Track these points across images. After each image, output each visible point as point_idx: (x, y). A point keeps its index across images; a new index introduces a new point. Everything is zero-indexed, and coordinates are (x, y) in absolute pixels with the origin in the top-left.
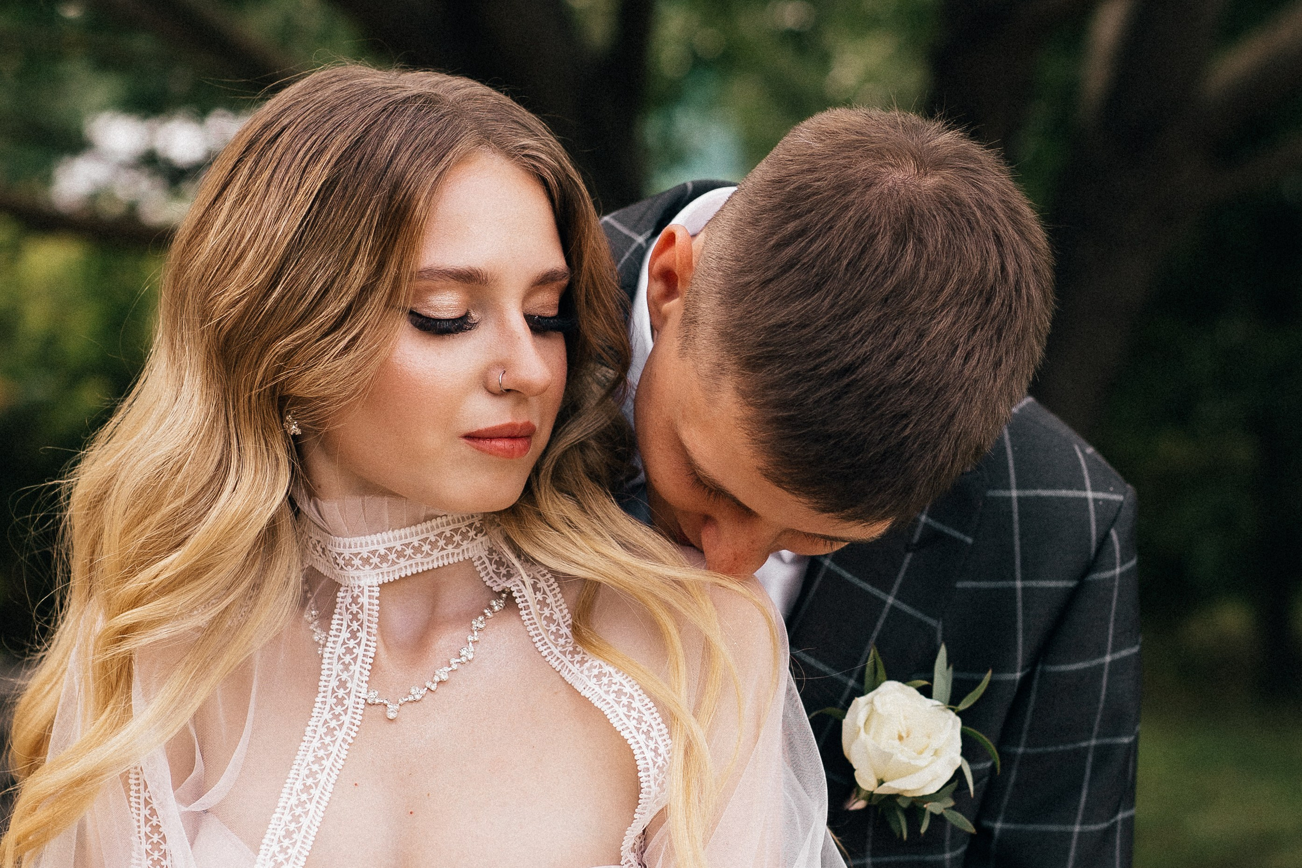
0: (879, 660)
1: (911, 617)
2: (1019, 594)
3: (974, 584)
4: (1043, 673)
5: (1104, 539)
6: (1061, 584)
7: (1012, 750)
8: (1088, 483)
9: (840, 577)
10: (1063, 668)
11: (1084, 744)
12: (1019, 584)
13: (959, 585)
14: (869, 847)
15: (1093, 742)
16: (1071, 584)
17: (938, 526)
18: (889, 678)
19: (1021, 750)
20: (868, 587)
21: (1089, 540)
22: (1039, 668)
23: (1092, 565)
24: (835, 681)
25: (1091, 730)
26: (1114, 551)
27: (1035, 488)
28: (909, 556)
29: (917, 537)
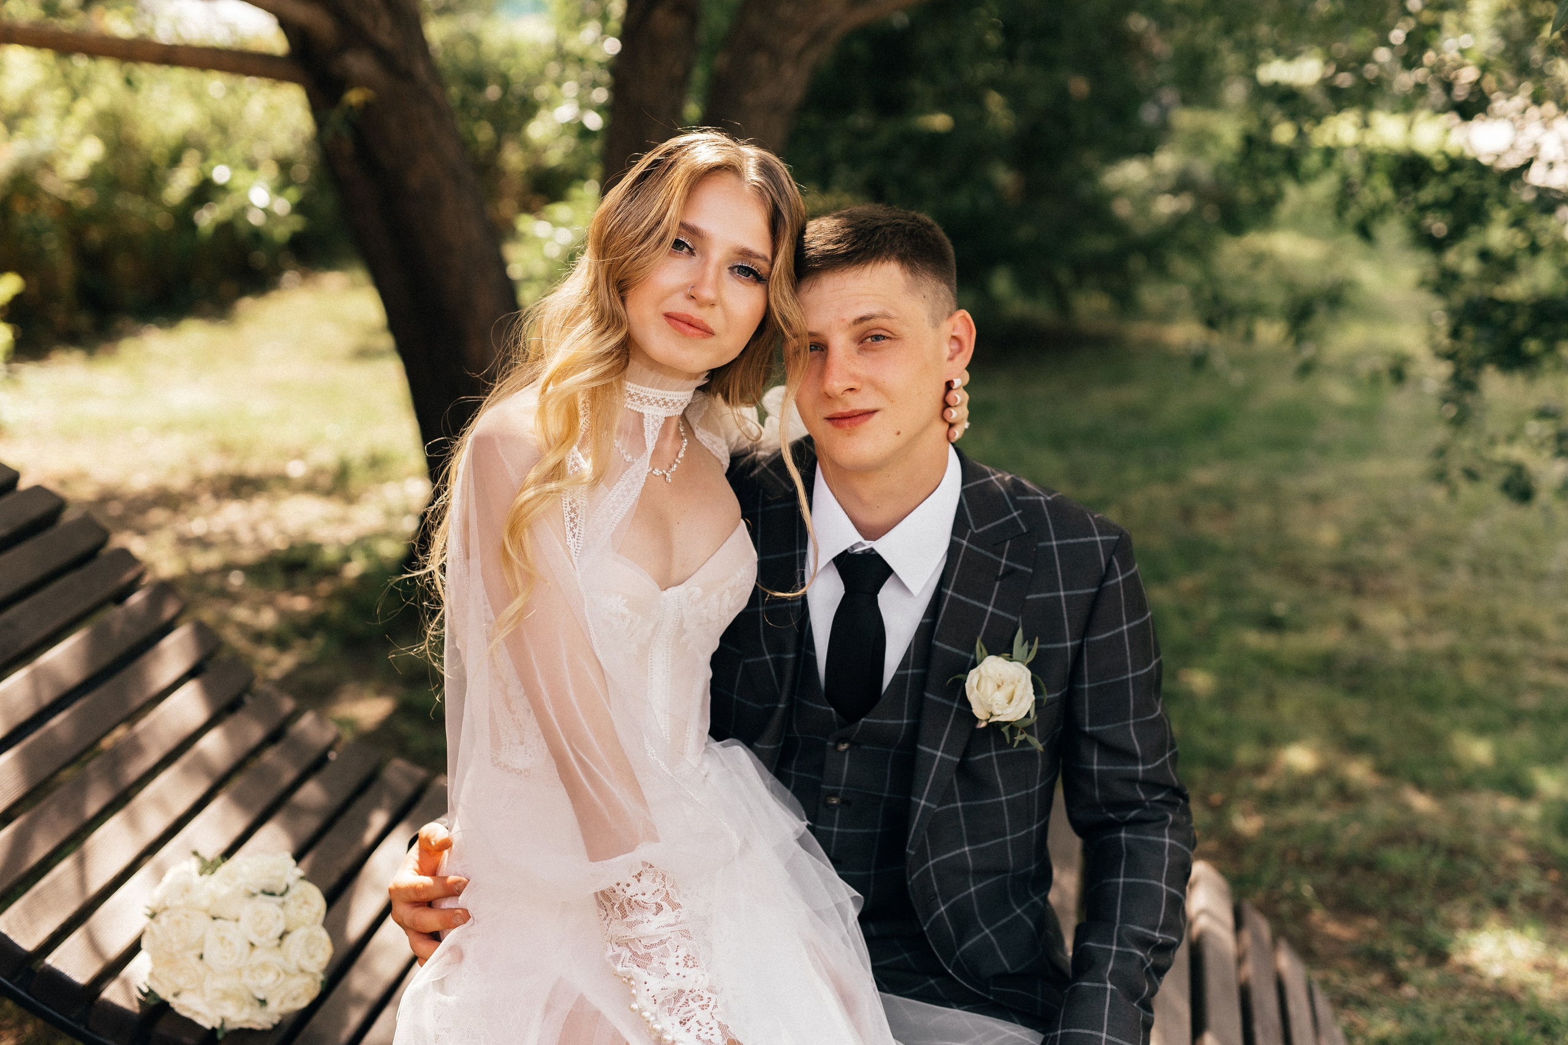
0: (983, 647)
1: (1003, 617)
2: (1063, 599)
3: (1037, 596)
4: (1088, 642)
5: (1109, 564)
6: (1088, 591)
7: (1082, 686)
8: (1096, 532)
9: (959, 599)
10: (1098, 638)
11: (1125, 677)
12: (1062, 593)
13: (1028, 597)
14: (993, 746)
15: (1130, 675)
16: (1094, 590)
17: (1012, 564)
18: (990, 654)
19: (1086, 686)
20: (976, 603)
21: (1100, 564)
22: (1085, 640)
23: (1104, 578)
24: (963, 657)
25: (1127, 668)
26: (1115, 568)
27: (1066, 539)
28: (998, 584)
29: (1001, 573)
